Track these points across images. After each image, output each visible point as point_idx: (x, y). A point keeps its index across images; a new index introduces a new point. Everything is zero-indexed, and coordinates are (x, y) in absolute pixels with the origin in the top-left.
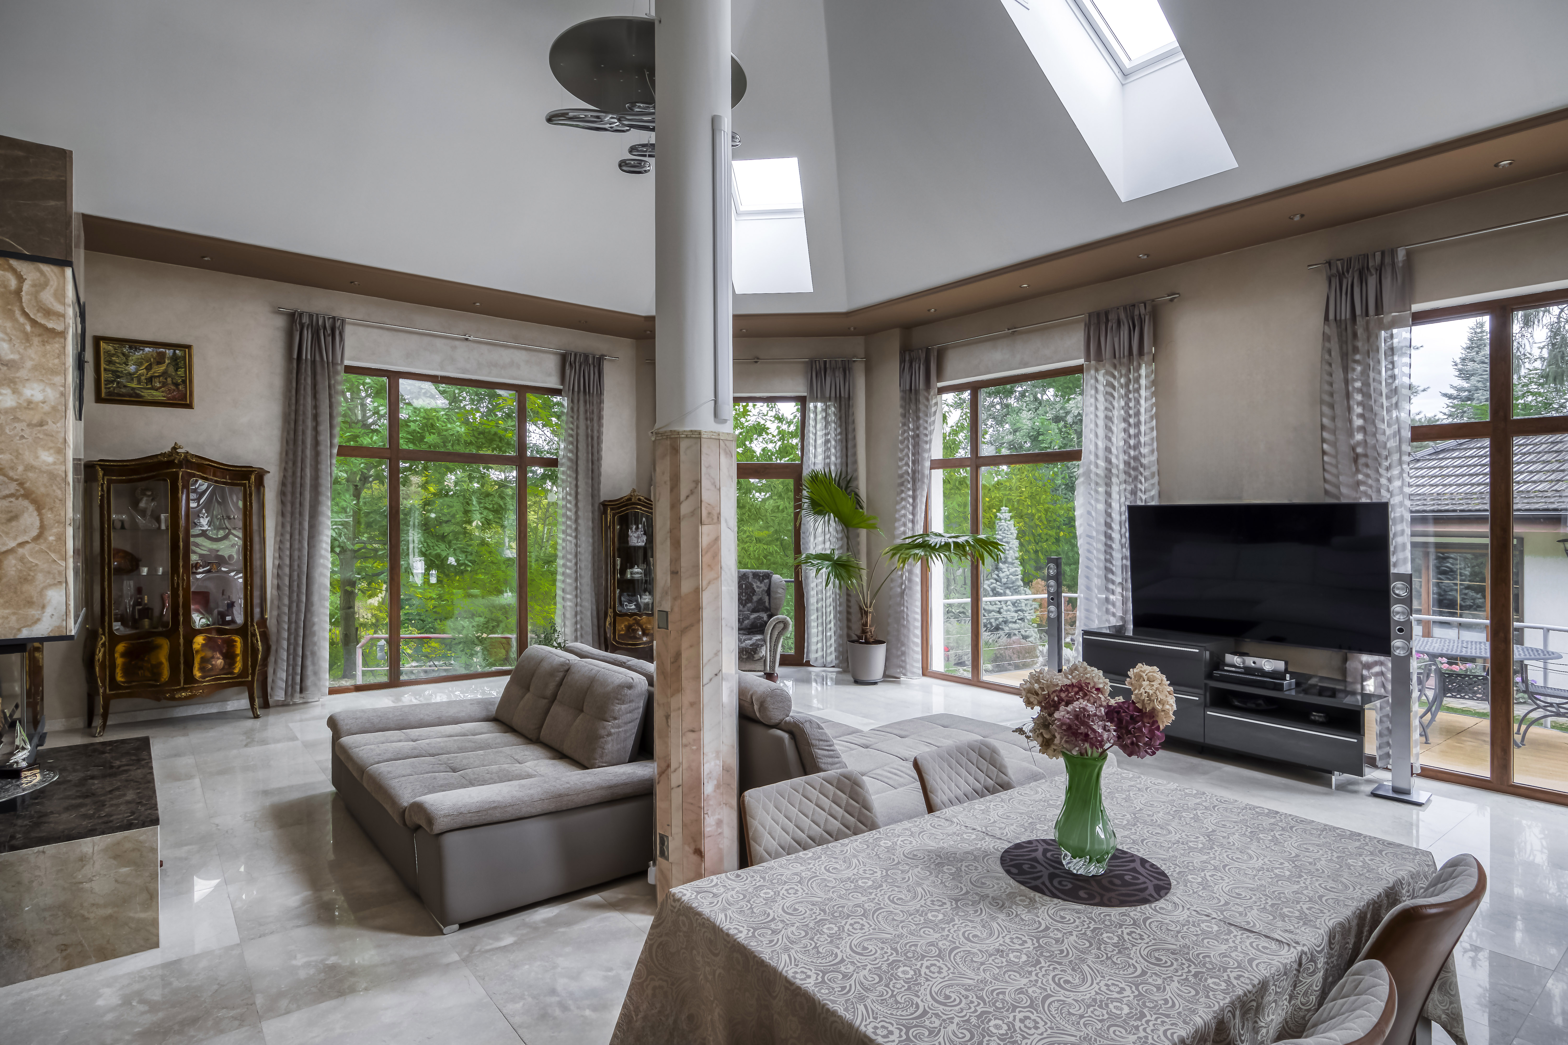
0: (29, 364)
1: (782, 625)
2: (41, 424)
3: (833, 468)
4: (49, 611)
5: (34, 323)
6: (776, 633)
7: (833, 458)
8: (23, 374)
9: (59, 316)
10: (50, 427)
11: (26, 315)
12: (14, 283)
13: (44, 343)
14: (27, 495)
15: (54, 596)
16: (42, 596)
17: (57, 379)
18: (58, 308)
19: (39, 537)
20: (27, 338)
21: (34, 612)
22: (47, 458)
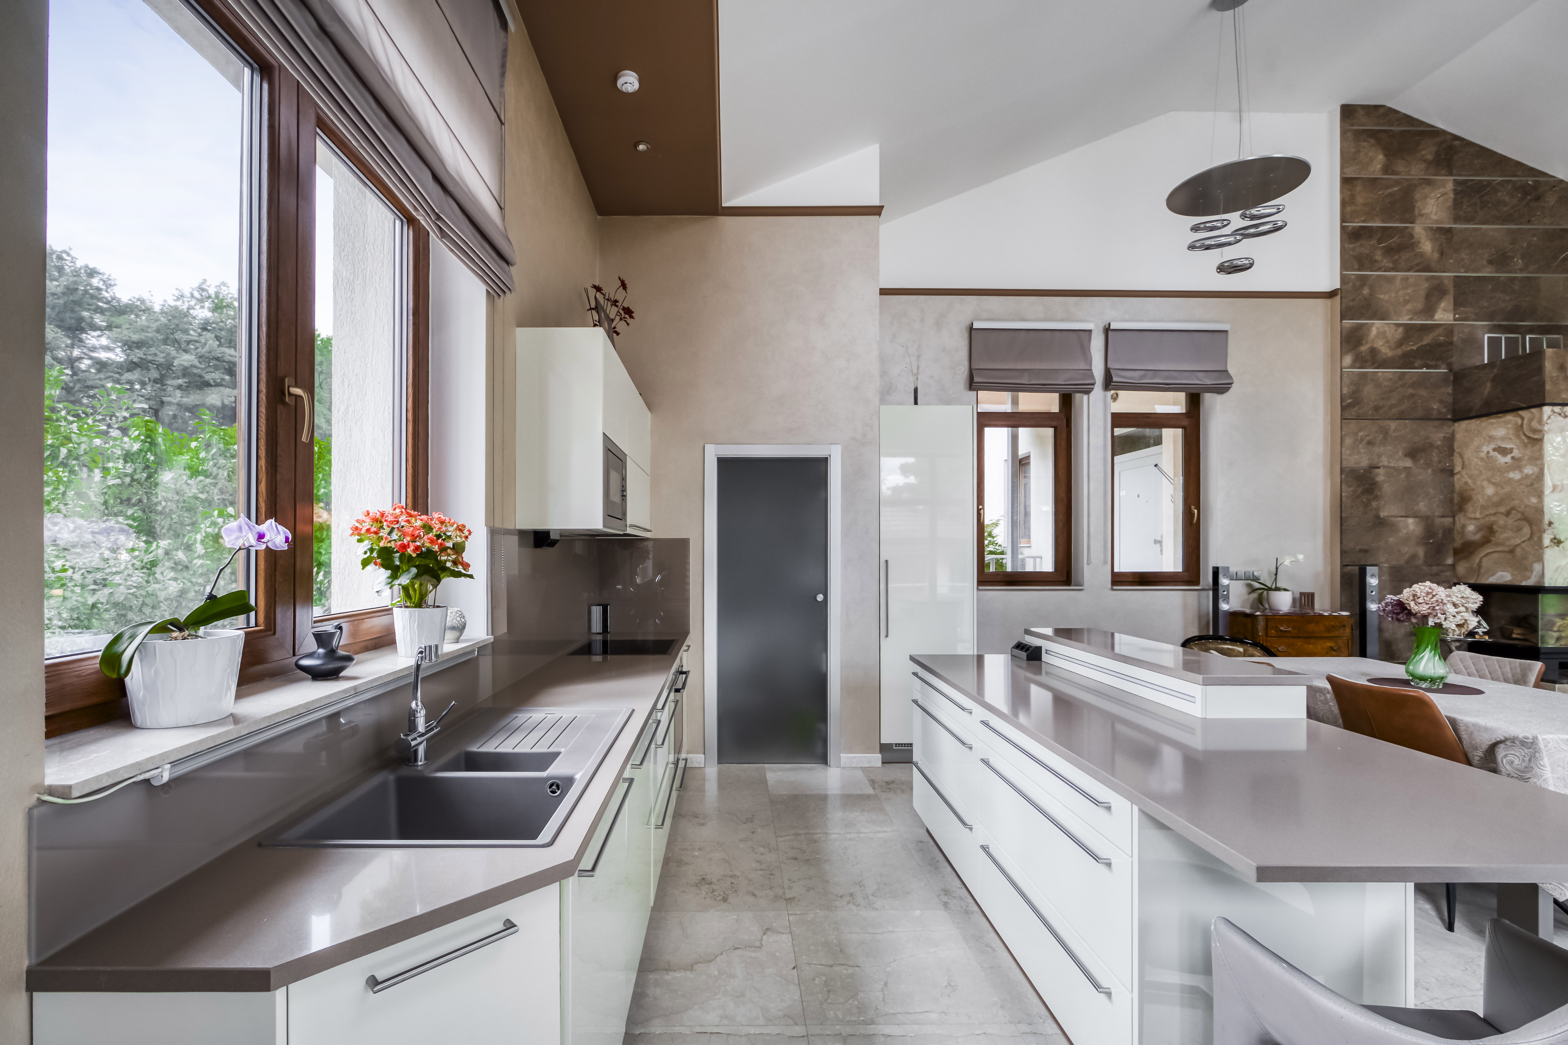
0: (1526, 458)
2: (1532, 485)
4: (1535, 573)
5: (1528, 437)
8: (1524, 462)
9: (1540, 431)
10: (1536, 485)
11: (1525, 435)
12: (1520, 422)
13: (1533, 446)
14: (1526, 519)
15: (1537, 567)
16: (1531, 566)
17: (1539, 462)
18: (1539, 427)
19: (1530, 538)
20: (1525, 445)
21: (1528, 574)
22: (1534, 500)
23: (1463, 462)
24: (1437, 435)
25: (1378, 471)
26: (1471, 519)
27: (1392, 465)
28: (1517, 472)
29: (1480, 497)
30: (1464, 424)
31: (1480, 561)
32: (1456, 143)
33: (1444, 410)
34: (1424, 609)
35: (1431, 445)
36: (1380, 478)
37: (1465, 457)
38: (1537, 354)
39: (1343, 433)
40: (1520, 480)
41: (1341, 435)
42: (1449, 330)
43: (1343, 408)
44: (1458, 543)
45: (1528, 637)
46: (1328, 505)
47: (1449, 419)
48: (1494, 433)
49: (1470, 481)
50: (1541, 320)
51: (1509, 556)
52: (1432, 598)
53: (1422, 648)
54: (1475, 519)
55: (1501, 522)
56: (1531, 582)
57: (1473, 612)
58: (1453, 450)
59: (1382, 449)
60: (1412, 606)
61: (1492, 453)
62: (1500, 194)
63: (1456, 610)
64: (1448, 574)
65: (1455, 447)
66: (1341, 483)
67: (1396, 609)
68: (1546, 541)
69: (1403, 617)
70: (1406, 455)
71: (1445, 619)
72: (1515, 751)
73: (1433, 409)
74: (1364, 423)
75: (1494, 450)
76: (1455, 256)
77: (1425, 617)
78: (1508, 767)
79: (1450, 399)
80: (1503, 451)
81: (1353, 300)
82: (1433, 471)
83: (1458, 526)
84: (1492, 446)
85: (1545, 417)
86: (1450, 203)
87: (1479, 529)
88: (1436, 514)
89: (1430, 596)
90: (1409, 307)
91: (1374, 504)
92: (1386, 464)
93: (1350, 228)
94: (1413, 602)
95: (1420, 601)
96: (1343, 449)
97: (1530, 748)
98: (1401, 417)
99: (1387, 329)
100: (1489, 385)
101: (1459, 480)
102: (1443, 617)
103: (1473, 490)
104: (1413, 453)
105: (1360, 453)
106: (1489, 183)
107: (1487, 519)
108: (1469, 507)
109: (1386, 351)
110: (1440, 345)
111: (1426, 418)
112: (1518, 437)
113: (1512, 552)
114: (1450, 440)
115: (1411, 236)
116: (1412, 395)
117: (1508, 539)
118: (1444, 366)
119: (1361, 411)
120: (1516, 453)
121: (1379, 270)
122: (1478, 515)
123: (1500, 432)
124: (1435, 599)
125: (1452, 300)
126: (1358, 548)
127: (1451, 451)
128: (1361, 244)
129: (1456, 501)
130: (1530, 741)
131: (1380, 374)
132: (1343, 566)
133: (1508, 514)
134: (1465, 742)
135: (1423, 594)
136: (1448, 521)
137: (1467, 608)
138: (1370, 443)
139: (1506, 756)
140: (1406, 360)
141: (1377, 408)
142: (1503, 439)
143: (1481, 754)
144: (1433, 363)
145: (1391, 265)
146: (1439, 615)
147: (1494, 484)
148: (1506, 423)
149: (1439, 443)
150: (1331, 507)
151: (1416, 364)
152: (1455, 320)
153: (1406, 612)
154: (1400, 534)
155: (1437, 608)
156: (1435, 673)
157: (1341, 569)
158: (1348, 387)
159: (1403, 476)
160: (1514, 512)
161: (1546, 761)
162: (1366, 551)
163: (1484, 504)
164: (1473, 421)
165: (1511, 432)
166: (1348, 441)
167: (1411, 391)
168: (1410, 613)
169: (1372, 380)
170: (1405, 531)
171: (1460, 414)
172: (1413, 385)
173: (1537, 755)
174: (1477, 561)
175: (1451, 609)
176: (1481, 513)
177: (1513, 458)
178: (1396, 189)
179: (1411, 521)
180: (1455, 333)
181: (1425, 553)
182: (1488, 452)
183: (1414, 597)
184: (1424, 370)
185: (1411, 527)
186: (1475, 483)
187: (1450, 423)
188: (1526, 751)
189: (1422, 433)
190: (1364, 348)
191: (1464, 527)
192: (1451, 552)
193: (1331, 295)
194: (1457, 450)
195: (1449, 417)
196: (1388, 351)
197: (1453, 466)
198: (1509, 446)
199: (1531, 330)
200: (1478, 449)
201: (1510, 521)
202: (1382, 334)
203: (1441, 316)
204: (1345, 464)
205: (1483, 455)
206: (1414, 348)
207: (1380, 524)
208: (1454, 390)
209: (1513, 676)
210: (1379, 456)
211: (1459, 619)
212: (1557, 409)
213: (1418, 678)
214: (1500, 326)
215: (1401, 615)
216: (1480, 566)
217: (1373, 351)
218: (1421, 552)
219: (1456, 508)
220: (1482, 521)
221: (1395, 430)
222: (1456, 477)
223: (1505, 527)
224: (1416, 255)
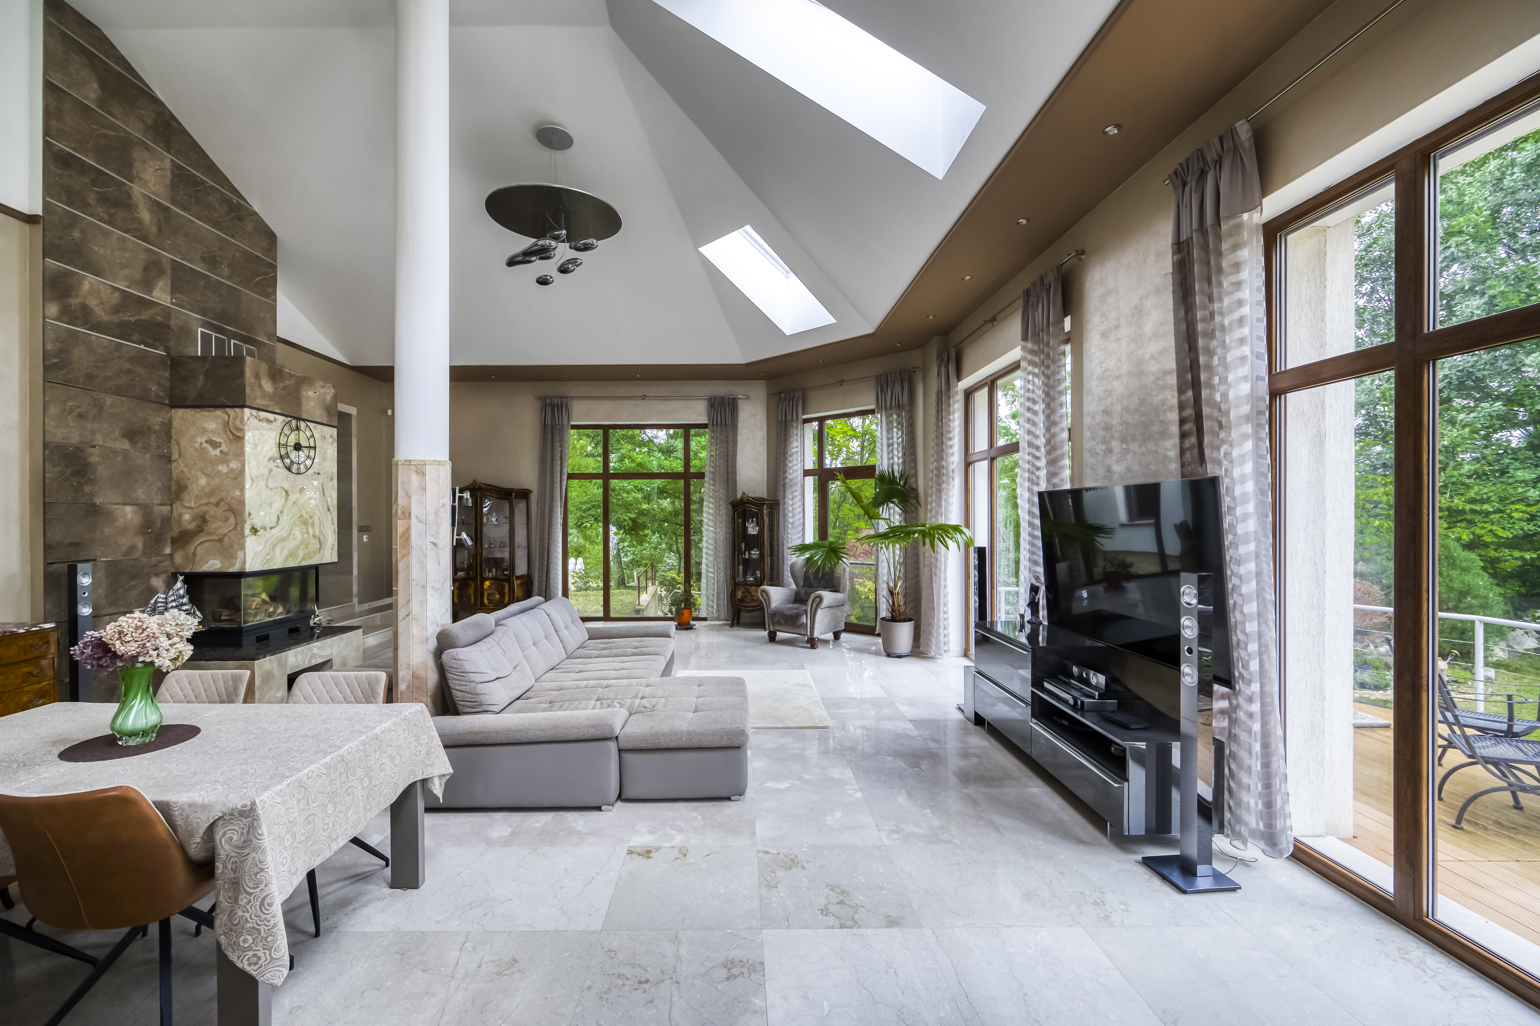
0: (232, 453)
1: (818, 599)
3: (896, 468)
5: (233, 434)
6: (814, 605)
7: (896, 459)
8: (230, 457)
9: (242, 430)
10: (239, 480)
11: (231, 431)
12: (227, 418)
13: (237, 443)
14: (231, 510)
15: (240, 554)
16: (236, 554)
17: (241, 458)
18: (241, 427)
19: (235, 528)
20: (231, 441)
21: (233, 561)
22: (237, 493)
23: (180, 450)
24: (156, 419)
25: (91, 450)
26: (187, 507)
27: (108, 445)
28: (225, 465)
29: (194, 486)
30: (180, 412)
31: (195, 550)
32: (173, 123)
33: (162, 394)
34: (131, 649)
35: (149, 428)
36: (94, 459)
37: (182, 445)
38: (239, 360)
39: (47, 399)
40: (227, 473)
41: (44, 401)
42: (167, 312)
43: (46, 368)
44: (175, 532)
45: (233, 617)
46: (27, 487)
47: (167, 405)
48: (206, 425)
49: (186, 470)
50: (242, 330)
51: (218, 544)
52: (142, 633)
53: (131, 696)
54: (190, 508)
55: (212, 512)
56: (235, 569)
57: (188, 640)
58: (171, 437)
59: (96, 425)
60: (117, 647)
61: (205, 445)
62: (211, 198)
63: (170, 642)
64: (165, 564)
65: (173, 433)
66: (44, 460)
67: (97, 653)
68: (247, 531)
69: (106, 661)
70: (124, 436)
71: (158, 655)
72: (234, 825)
73: (151, 390)
74: (73, 391)
75: (207, 442)
76: (172, 238)
77: (134, 658)
78: (227, 847)
79: (167, 384)
80: (214, 445)
81: (60, 238)
82: (151, 456)
83: (175, 514)
84: (205, 438)
85: (246, 418)
86: (168, 182)
87: (194, 519)
88: (155, 502)
89: (140, 631)
90: (126, 272)
91: (87, 489)
92: (101, 443)
93: (56, 148)
94: (118, 642)
95: (128, 638)
96: (46, 419)
97: (248, 817)
98: (118, 391)
99: (101, 287)
100: (202, 377)
101: (176, 468)
102: (155, 653)
103: (189, 479)
104: (131, 435)
105: (70, 426)
106: (202, 182)
107: (201, 509)
108: (185, 496)
109: (100, 313)
110: (159, 325)
111: (145, 398)
112: (225, 432)
113: (220, 540)
114: (168, 426)
115: (129, 196)
116: (129, 372)
117: (217, 528)
118: (162, 348)
119: (70, 376)
120: (224, 447)
121: (91, 215)
122: (193, 505)
123: (212, 425)
124: (146, 633)
125: (169, 282)
126: (67, 541)
127: (169, 438)
128: (71, 176)
129: (173, 489)
130: (249, 808)
131: (93, 338)
132: (47, 564)
133: (217, 505)
134: (180, 830)
135: (131, 629)
136: (165, 509)
137: (181, 637)
138: (81, 416)
139: (224, 834)
140: (123, 331)
141: (90, 377)
142: (213, 432)
143: (198, 840)
144: (151, 342)
145: (106, 217)
146: (151, 652)
147: (207, 475)
148: (216, 417)
149: (157, 427)
150: (31, 490)
151: (134, 338)
152: (172, 304)
153: (110, 655)
154: (118, 524)
155: (148, 645)
156: (146, 723)
157: (45, 568)
158: (53, 343)
159: (120, 458)
160: (222, 503)
161: (264, 829)
162: (77, 544)
163: (198, 493)
164: (189, 410)
165: (220, 427)
166: (53, 410)
167: (128, 366)
168: (115, 656)
169: (84, 342)
170: (122, 521)
171: (178, 402)
172: (131, 360)
173: (255, 823)
174: (192, 550)
175: (164, 642)
176: (195, 503)
177: (221, 452)
178: (113, 134)
179: (128, 509)
180: (173, 317)
181: (144, 544)
182: (201, 444)
183: (120, 634)
184: (142, 347)
185: (129, 516)
186: (190, 472)
187: (167, 408)
188: (245, 821)
189: (140, 414)
190: (74, 302)
191: (180, 515)
192: (169, 541)
193: (30, 219)
194: (174, 437)
195: (167, 402)
196: (103, 314)
197: (170, 453)
198: (218, 440)
199: (235, 336)
200: (193, 439)
201: (219, 511)
202: (94, 292)
203: (159, 295)
204: (49, 437)
205: (197, 445)
206: (132, 319)
207: (94, 512)
208: (171, 374)
209: (226, 690)
210: (93, 433)
211: (173, 654)
212: (254, 412)
213: (126, 735)
214: (211, 323)
215: (104, 660)
216: (194, 554)
217: (84, 307)
218: (139, 542)
219: (173, 496)
220: (196, 511)
221: (111, 406)
222: (174, 465)
223: (215, 517)
224: (132, 218)
